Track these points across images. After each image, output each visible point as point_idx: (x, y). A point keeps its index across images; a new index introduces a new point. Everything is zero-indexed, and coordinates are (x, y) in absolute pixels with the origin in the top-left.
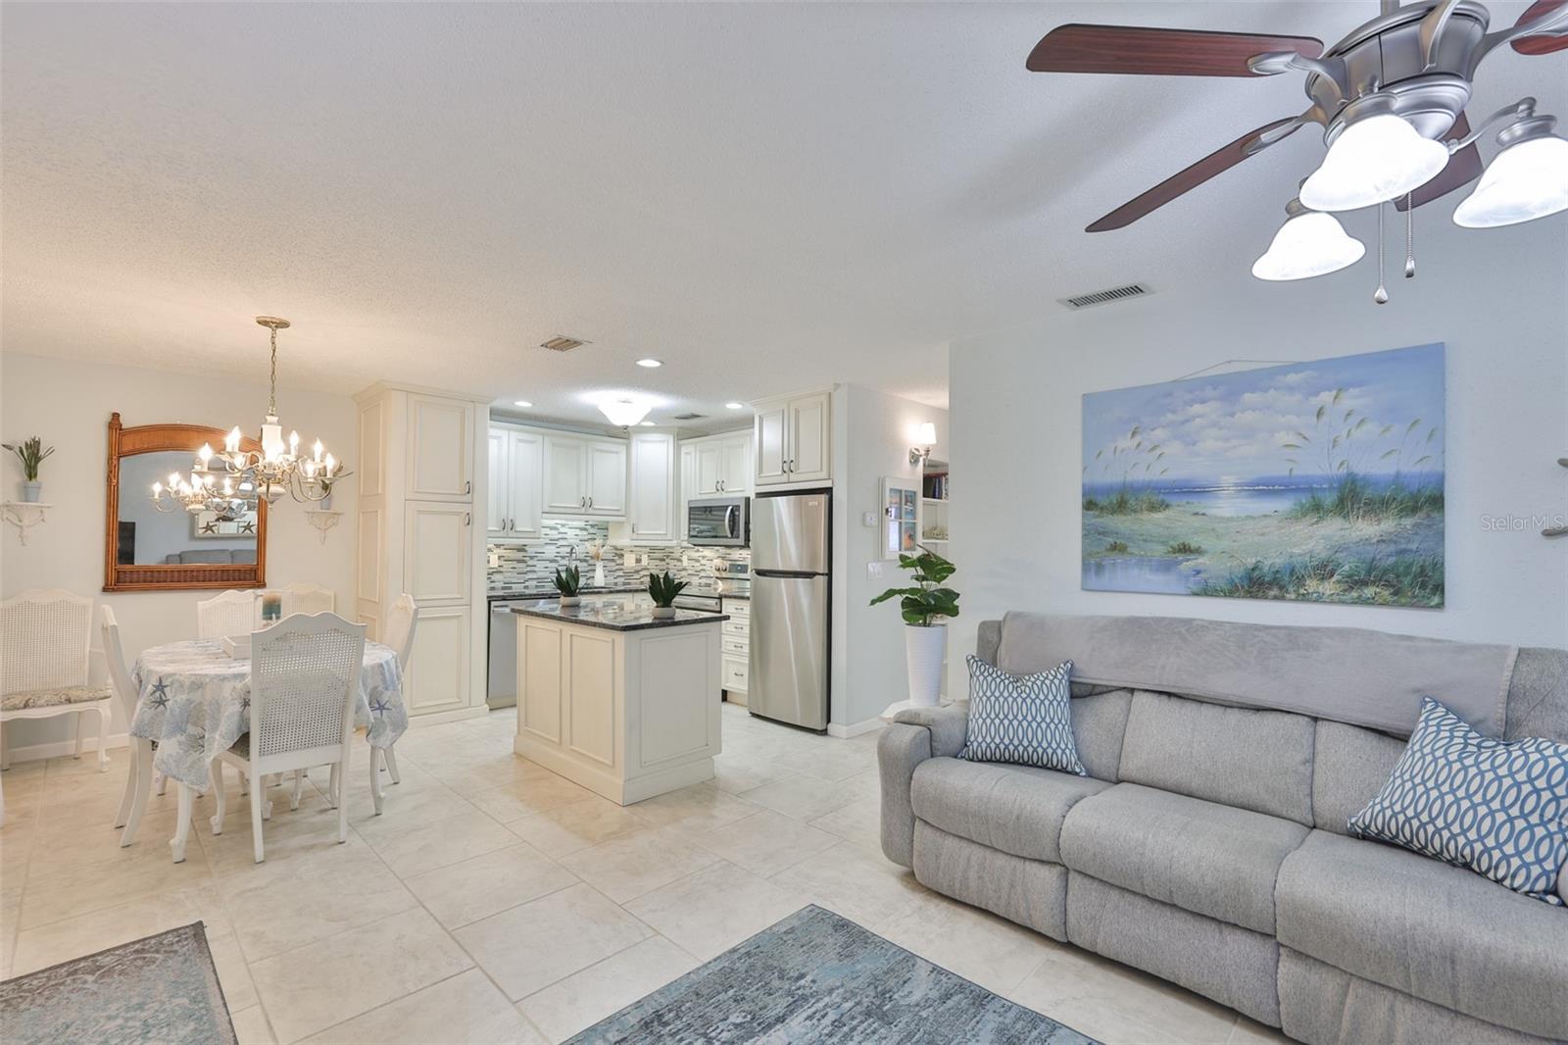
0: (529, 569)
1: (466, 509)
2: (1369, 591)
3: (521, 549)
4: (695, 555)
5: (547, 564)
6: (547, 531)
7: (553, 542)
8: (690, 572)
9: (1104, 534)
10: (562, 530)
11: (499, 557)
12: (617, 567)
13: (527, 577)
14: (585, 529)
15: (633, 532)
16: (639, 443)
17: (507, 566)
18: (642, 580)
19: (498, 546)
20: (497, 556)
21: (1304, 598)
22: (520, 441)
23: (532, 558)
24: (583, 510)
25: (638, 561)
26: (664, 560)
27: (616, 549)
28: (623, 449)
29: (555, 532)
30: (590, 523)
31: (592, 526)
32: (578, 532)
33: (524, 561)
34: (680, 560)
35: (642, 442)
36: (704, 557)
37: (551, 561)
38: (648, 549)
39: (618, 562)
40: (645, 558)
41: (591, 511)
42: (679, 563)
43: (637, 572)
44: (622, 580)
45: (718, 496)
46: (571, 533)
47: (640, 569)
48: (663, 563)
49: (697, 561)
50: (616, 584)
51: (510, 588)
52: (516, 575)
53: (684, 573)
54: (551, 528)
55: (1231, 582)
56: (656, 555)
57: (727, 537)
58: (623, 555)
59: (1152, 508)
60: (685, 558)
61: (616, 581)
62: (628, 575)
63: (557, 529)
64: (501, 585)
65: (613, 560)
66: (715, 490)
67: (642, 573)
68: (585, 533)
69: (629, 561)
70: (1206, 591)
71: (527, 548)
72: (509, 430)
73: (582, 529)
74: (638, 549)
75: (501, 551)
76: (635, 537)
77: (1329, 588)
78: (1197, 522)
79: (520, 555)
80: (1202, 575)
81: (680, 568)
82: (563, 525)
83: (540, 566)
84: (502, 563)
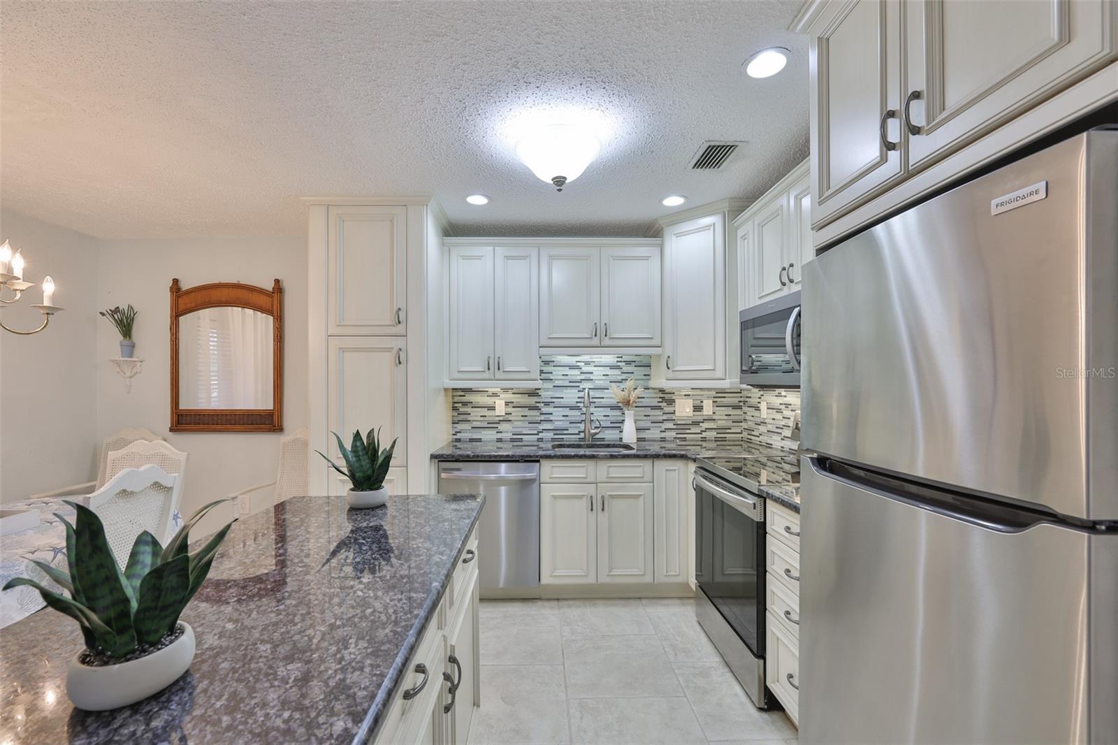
0: (543, 417)
1: (397, 343)
3: (534, 393)
4: (776, 401)
5: (567, 411)
6: (567, 371)
7: (574, 384)
8: (771, 427)
10: (585, 369)
11: (507, 404)
12: (665, 417)
13: (541, 427)
14: (618, 368)
15: (668, 368)
16: (674, 237)
17: (516, 413)
18: (704, 435)
19: (505, 390)
20: (504, 401)
22: (508, 258)
23: (547, 404)
24: (596, 341)
25: (698, 408)
26: (740, 407)
27: (662, 391)
28: (656, 251)
29: (577, 372)
30: (625, 358)
31: (628, 363)
32: (607, 371)
33: (537, 408)
34: (758, 409)
35: (679, 235)
36: (787, 405)
37: (572, 408)
38: (714, 393)
39: (667, 409)
40: (708, 408)
41: (606, 342)
42: (756, 413)
43: (696, 423)
44: (673, 434)
45: (786, 292)
46: (598, 373)
47: (700, 418)
48: (738, 412)
49: (779, 411)
50: (663, 440)
51: (521, 440)
52: (526, 424)
53: (763, 429)
54: (572, 367)
56: (729, 400)
58: (673, 401)
60: (763, 406)
61: (663, 435)
62: (682, 427)
63: (579, 368)
64: (509, 436)
65: (659, 408)
66: (779, 286)
67: (705, 425)
68: (617, 372)
69: (684, 409)
71: (540, 392)
72: (495, 245)
73: (612, 367)
74: (698, 392)
75: (509, 396)
76: (670, 374)
79: (534, 399)
81: (759, 420)
82: (587, 363)
83: (557, 414)
84: (510, 410)
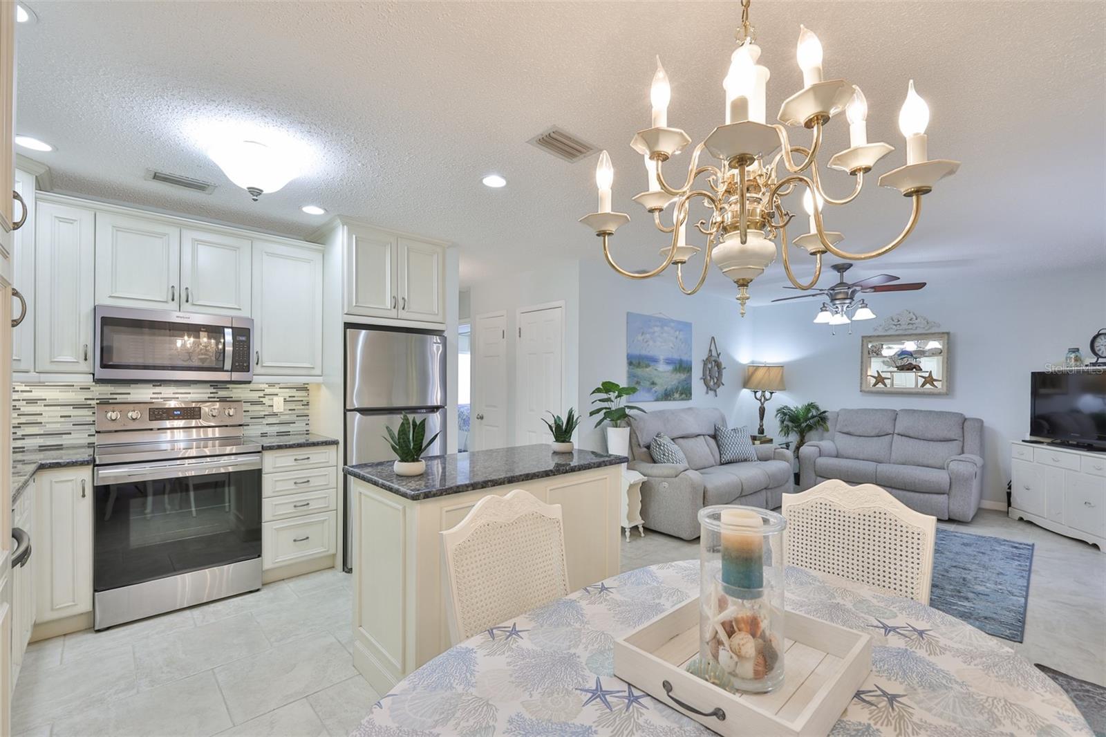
2: (683, 396)
9: (634, 376)
21: (674, 400)
55: (662, 395)
57: (222, 370)
59: (646, 367)
66: (164, 298)
70: (657, 400)
77: (677, 396)
78: (655, 372)
80: (657, 393)
